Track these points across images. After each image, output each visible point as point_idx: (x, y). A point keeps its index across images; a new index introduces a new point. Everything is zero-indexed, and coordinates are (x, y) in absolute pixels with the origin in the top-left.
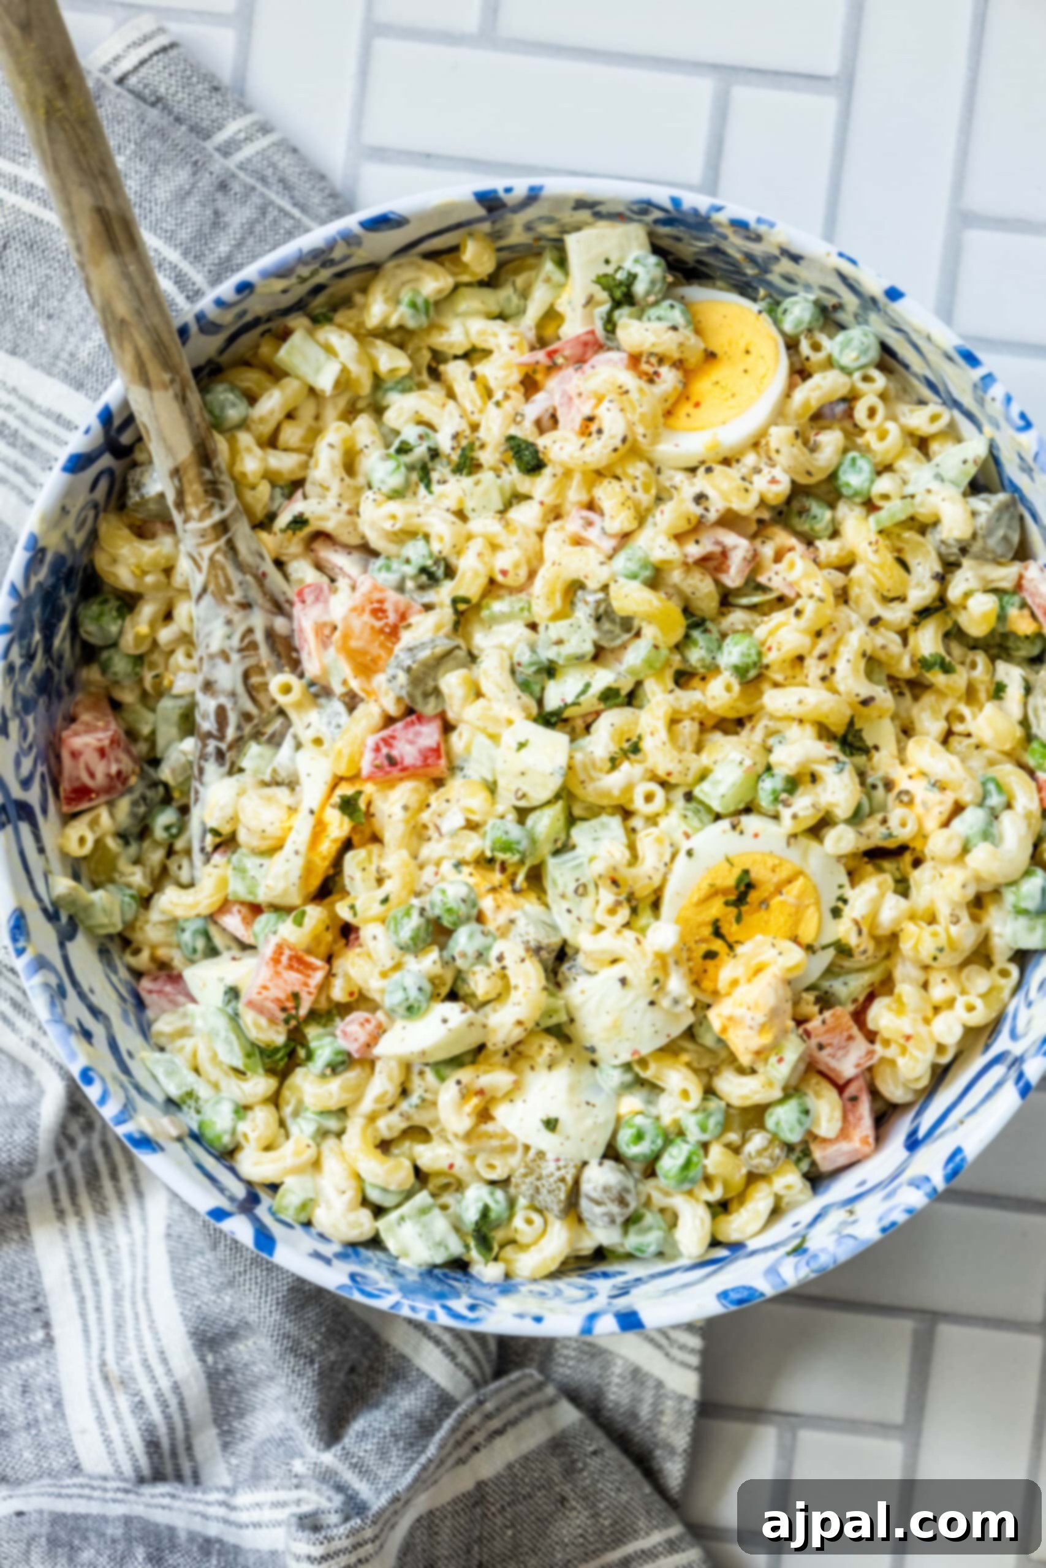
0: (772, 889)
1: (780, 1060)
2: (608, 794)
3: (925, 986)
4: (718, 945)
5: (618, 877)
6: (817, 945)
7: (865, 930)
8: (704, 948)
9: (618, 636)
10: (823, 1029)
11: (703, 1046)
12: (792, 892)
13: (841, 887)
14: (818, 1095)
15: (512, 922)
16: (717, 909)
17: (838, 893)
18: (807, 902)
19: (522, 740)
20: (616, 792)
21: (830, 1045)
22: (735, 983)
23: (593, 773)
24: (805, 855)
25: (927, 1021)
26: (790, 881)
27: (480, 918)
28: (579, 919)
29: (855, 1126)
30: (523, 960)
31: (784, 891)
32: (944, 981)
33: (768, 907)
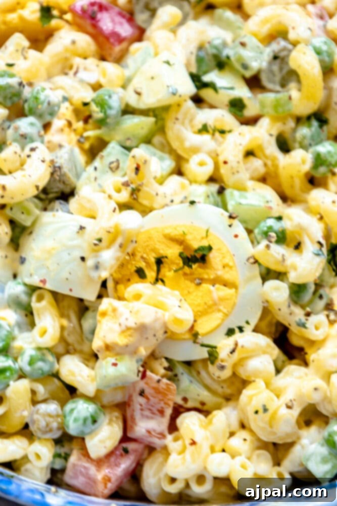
0: (212, 277)
1: (115, 365)
2: (181, 140)
3: (232, 434)
4: (151, 274)
5: (142, 169)
6: (201, 339)
7: (236, 356)
8: (142, 265)
9: (274, 82)
10: (155, 385)
11: (81, 326)
12: (219, 292)
13: (248, 323)
14: (110, 422)
15: (60, 146)
16: (172, 252)
17: (243, 324)
18: (221, 308)
19: (171, 62)
20: (187, 144)
21: (148, 399)
22: (138, 297)
23: (187, 122)
24: (249, 280)
25: (213, 450)
26: (226, 284)
27: (47, 126)
28: (96, 179)
29: (109, 466)
30: (43, 161)
31: (217, 286)
32: (245, 440)
33: (199, 284)
